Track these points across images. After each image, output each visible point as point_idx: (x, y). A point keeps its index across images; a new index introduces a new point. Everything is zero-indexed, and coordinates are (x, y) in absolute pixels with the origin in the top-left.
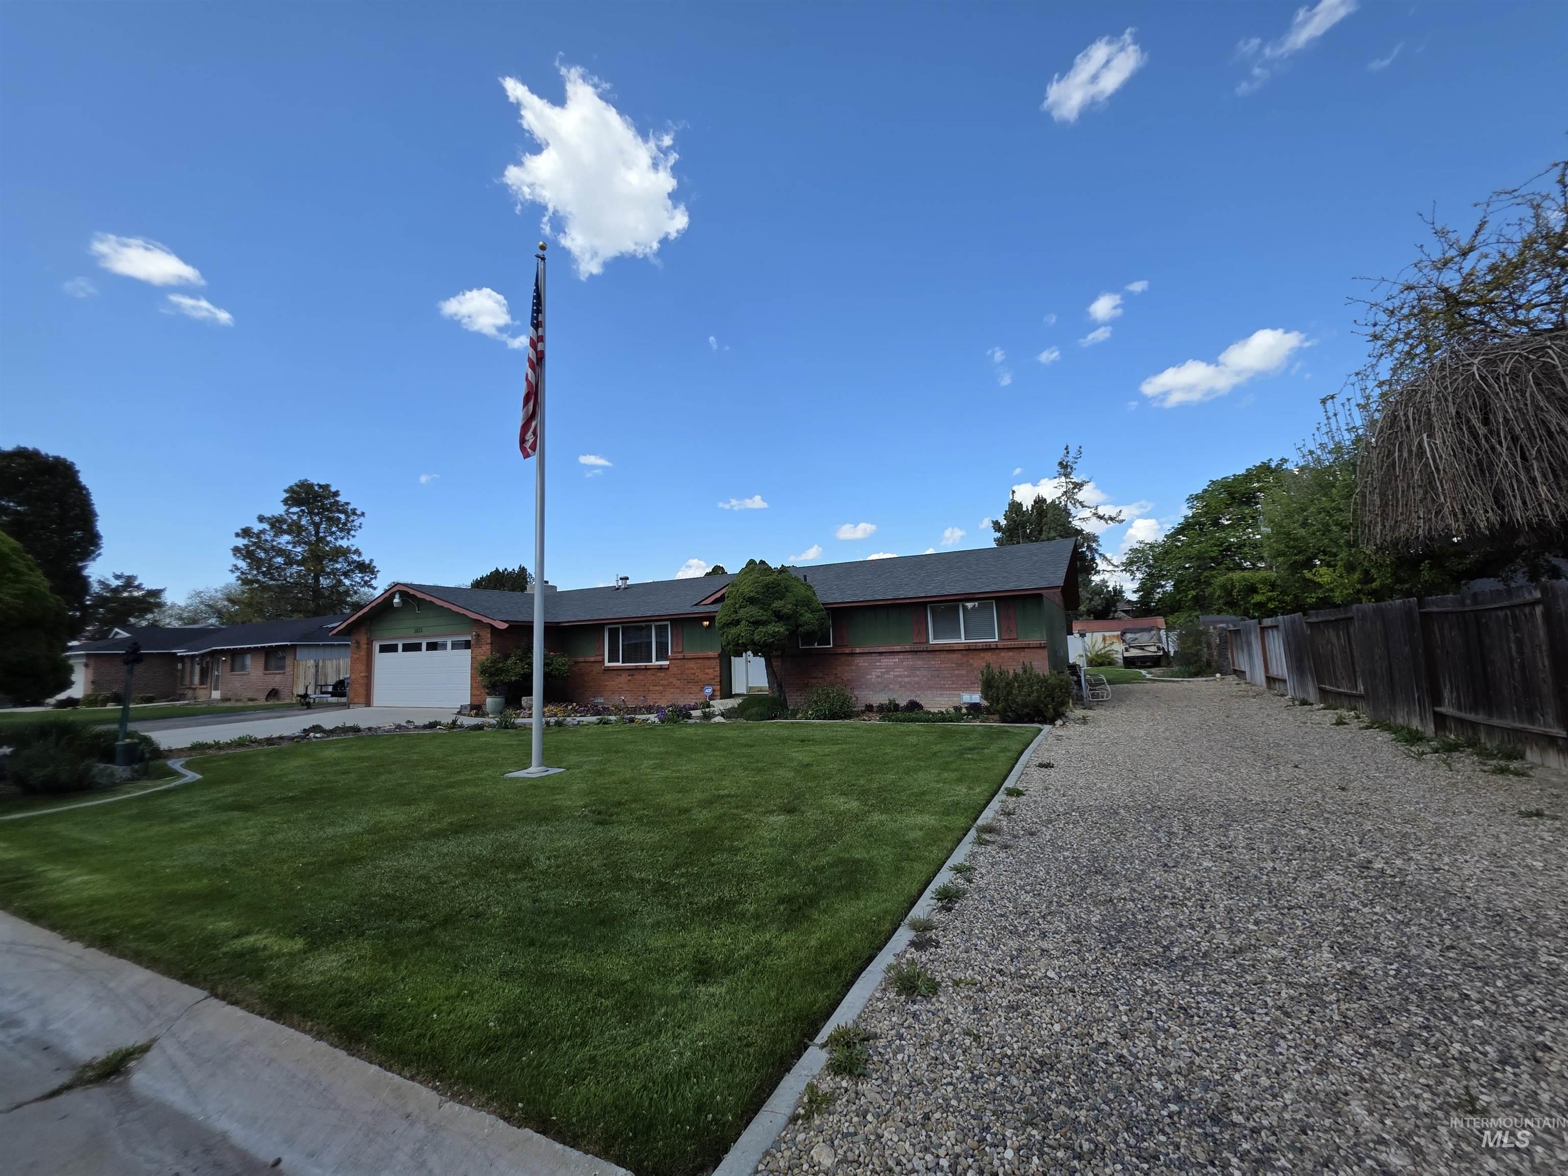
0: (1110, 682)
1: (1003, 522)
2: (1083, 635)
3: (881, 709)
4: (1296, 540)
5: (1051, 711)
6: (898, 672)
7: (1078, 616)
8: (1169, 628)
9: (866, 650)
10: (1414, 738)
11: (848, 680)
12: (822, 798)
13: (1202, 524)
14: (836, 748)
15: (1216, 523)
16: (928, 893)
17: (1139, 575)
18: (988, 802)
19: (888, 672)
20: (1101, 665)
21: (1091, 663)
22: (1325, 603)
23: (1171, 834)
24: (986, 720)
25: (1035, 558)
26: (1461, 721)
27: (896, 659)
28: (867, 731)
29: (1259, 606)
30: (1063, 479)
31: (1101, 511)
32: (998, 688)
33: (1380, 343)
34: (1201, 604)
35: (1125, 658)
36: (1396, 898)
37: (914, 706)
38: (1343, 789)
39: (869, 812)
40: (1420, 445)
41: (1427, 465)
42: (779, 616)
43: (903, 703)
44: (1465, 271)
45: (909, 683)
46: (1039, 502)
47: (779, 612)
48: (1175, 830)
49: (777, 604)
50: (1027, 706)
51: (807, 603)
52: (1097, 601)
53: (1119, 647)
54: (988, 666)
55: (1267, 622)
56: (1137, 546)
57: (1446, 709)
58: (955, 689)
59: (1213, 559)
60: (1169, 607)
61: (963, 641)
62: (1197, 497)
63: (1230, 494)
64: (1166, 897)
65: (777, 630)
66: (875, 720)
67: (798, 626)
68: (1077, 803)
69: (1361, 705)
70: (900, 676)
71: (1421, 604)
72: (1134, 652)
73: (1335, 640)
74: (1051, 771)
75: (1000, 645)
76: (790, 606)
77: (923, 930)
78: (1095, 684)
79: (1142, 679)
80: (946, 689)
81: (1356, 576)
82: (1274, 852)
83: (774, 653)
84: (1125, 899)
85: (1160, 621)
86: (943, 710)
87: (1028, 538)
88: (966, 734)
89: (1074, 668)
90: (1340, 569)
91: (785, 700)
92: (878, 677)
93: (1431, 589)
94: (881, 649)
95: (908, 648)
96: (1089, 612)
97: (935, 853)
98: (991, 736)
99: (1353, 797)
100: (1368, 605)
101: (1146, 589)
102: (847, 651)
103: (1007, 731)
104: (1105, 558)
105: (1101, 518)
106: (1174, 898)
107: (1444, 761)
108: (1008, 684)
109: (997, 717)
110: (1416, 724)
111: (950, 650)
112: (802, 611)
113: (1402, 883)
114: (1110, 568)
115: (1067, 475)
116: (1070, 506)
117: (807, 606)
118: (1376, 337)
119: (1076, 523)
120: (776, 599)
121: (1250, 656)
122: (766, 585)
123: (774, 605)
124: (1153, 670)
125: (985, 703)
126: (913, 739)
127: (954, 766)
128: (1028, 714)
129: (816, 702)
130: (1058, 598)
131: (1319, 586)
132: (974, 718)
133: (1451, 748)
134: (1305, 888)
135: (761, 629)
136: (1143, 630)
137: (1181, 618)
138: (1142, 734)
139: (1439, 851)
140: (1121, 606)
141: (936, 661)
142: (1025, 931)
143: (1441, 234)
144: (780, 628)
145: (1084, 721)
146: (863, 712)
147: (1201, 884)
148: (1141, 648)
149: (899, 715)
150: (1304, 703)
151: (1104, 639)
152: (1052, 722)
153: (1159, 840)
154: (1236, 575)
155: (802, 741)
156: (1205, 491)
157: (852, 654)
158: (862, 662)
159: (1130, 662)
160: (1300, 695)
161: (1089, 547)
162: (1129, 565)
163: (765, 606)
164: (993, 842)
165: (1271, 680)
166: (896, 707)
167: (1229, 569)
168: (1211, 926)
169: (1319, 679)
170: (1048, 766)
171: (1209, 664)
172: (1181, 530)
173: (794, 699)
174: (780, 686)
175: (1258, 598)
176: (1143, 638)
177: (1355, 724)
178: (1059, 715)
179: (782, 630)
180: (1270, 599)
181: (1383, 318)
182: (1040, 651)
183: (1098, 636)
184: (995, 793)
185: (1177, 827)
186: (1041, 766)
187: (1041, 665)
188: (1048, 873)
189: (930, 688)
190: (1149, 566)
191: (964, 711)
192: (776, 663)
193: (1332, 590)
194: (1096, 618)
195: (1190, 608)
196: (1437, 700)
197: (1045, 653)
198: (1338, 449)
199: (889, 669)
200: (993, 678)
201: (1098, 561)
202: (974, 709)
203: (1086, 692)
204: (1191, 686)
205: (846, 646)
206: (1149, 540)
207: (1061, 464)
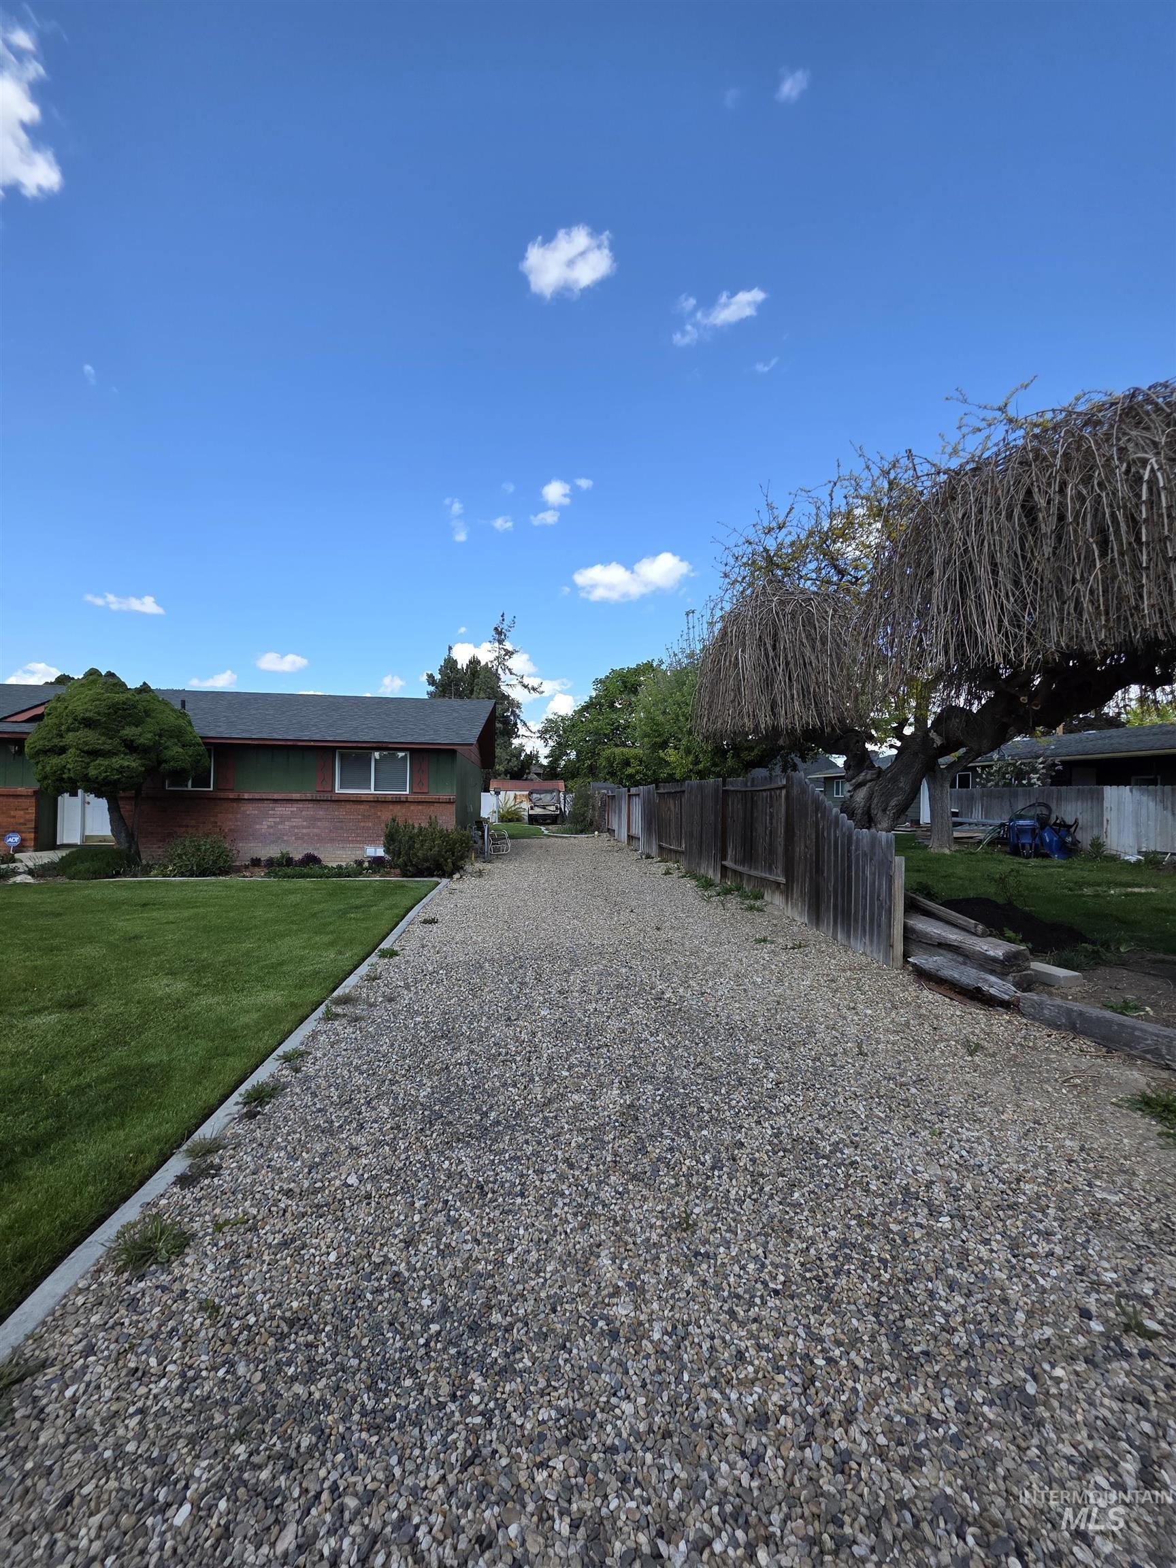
0: (511, 837)
1: (438, 677)
2: (497, 793)
3: (271, 863)
4: (658, 725)
5: (450, 865)
6: (296, 821)
7: (496, 775)
8: (568, 791)
9: (257, 796)
10: (708, 884)
11: (230, 830)
12: (135, 981)
13: (601, 705)
14: (186, 913)
15: (612, 705)
16: (235, 1097)
17: (551, 743)
18: (356, 967)
19: (282, 822)
20: (510, 821)
21: (503, 819)
22: (671, 778)
23: (523, 984)
24: (388, 874)
25: (456, 715)
26: (735, 871)
27: (294, 808)
28: (242, 889)
29: (631, 776)
30: (497, 644)
31: (526, 681)
32: (400, 842)
33: (727, 580)
34: (592, 771)
35: (530, 816)
36: (673, 1025)
37: (311, 860)
38: (658, 929)
39: (197, 994)
40: (737, 658)
41: (738, 674)
42: (131, 747)
43: (297, 856)
44: (779, 540)
45: (308, 834)
46: (474, 662)
47: (132, 741)
48: (527, 979)
49: (129, 732)
50: (427, 861)
51: (178, 734)
52: (514, 762)
53: (526, 805)
54: (394, 820)
55: (633, 790)
56: (551, 717)
57: (728, 863)
58: (358, 842)
59: (606, 735)
60: (571, 774)
61: (373, 792)
62: (601, 681)
63: (624, 682)
64: (500, 1054)
65: (126, 764)
66: (258, 877)
67: (160, 762)
68: (449, 960)
69: (682, 859)
70: (297, 827)
71: (724, 784)
72: (538, 811)
73: (672, 807)
74: (434, 927)
75: (411, 798)
76: (149, 736)
77: (204, 1155)
78: (497, 839)
79: (540, 835)
80: (349, 842)
81: (691, 758)
82: (599, 992)
83: (122, 794)
84: (461, 1064)
85: (561, 784)
86: (344, 864)
87: (460, 695)
88: (359, 890)
89: (480, 824)
90: (682, 752)
91: (138, 853)
92: (269, 827)
93: (733, 772)
94: (276, 796)
95: (309, 796)
96: (506, 772)
97: (267, 1039)
98: (385, 891)
99: (663, 936)
100: (695, 781)
101: (555, 756)
102: (232, 796)
103: (403, 886)
104: (525, 724)
105: (526, 687)
106: (507, 1054)
107: (722, 902)
108: (411, 838)
109: (398, 871)
110: (711, 874)
111: (357, 801)
112: (168, 744)
113: (680, 1009)
114: (528, 734)
115: (501, 642)
116: (500, 671)
117: (177, 737)
118: (726, 575)
119: (504, 688)
120: (129, 724)
121: (620, 817)
122: (113, 705)
123: (125, 732)
124: (550, 827)
125: (388, 857)
126: (294, 899)
127: (331, 928)
128: (428, 868)
129: (180, 856)
130: (475, 755)
131: (668, 763)
132: (375, 872)
133: (727, 892)
134: (614, 1025)
135: (100, 761)
136: (546, 792)
137: (575, 784)
138: (526, 885)
139: (707, 976)
140: (534, 769)
141: (341, 812)
142: (341, 1126)
143: (770, 507)
144: (132, 762)
145: (480, 874)
146: (246, 867)
147: (534, 1034)
148: (544, 807)
149: (289, 870)
150: (648, 857)
151: (515, 797)
152: (450, 876)
153: (511, 991)
154: (617, 750)
155: (145, 905)
156: (607, 677)
157: (239, 800)
158: (250, 809)
159: (533, 819)
160: (647, 851)
161: (513, 712)
162: (543, 734)
163: (110, 733)
164: (345, 1015)
165: (631, 838)
166: (289, 861)
167: (616, 745)
168: (532, 1080)
169: (660, 839)
170: (433, 921)
171: (591, 824)
172: (586, 708)
173: (148, 853)
174: (131, 837)
175: (630, 771)
176: (547, 798)
177: (676, 874)
178: (457, 868)
179: (134, 765)
180: (637, 772)
181: (731, 561)
182: (449, 806)
183: (511, 794)
184: (368, 955)
185: (530, 977)
186: (426, 922)
187: (447, 820)
188: (392, 1045)
189: (332, 840)
190: (559, 736)
191: (366, 864)
192: (126, 808)
193: (675, 768)
194: (512, 778)
195: (585, 775)
196: (724, 858)
197: (452, 809)
198: (691, 655)
199: (283, 819)
200: (397, 831)
201: (519, 726)
202: (377, 862)
203: (488, 847)
204: (576, 841)
205: (232, 790)
206: (562, 713)
207: (496, 629)
